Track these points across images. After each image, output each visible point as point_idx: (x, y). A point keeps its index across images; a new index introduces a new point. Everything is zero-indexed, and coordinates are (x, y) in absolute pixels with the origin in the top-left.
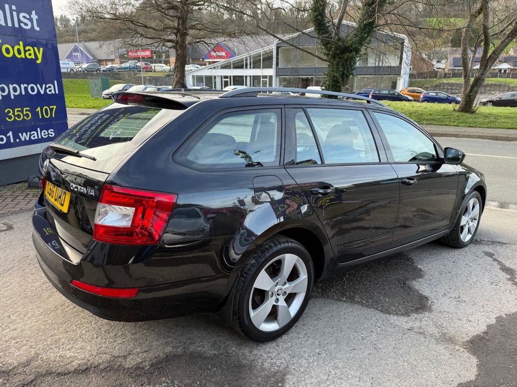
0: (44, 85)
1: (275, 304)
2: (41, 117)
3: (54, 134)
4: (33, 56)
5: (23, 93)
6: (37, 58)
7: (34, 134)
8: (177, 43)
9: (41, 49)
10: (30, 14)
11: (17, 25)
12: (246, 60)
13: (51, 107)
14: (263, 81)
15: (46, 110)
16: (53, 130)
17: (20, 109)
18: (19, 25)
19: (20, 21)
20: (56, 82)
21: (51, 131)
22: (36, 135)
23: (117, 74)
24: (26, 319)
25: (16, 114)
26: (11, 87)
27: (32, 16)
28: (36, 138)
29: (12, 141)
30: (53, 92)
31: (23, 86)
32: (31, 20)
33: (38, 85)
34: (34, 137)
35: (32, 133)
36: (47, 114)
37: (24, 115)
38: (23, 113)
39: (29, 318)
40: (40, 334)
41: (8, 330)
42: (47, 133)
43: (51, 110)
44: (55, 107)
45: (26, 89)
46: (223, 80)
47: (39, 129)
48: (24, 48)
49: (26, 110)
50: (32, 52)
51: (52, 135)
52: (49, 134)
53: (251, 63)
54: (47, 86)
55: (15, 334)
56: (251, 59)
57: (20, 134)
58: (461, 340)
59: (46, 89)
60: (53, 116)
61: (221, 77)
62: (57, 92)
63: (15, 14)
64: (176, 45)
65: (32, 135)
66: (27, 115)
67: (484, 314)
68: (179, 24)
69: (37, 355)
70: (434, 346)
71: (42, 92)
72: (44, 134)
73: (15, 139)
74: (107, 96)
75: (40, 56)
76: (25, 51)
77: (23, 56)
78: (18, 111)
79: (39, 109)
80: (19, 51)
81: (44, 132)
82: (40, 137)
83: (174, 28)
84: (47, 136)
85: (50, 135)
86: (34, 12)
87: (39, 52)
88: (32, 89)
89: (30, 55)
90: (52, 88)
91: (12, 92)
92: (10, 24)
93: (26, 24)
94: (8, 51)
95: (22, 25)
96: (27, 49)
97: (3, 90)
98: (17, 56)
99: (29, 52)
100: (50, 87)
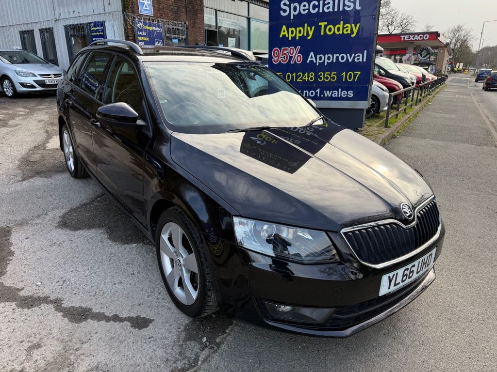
0: (353, 55)
2: (344, 80)
3: (352, 95)
4: (349, 32)
5: (334, 61)
6: (352, 32)
7: (335, 93)
9: (358, 25)
11: (341, 9)
13: (355, 73)
15: (350, 74)
16: (352, 92)
17: (329, 73)
18: (343, 8)
19: (344, 5)
20: (365, 51)
21: (350, 93)
22: (337, 94)
25: (325, 76)
26: (327, 56)
28: (336, 96)
29: (318, 96)
30: (361, 60)
31: (335, 56)
32: (354, 2)
33: (348, 55)
34: (335, 95)
35: (334, 92)
36: (350, 78)
37: (331, 78)
38: (330, 77)
42: (346, 93)
43: (355, 75)
44: (359, 73)
45: (337, 58)
47: (340, 90)
48: (343, 25)
49: (334, 74)
50: (349, 28)
51: (350, 95)
52: (348, 94)
54: (356, 55)
57: (325, 92)
59: (354, 57)
60: (356, 80)
62: (365, 60)
66: (333, 78)
71: (350, 60)
72: (344, 94)
73: (320, 95)
75: (355, 31)
76: (344, 28)
77: (341, 32)
78: (327, 74)
79: (344, 74)
80: (339, 29)
81: (344, 93)
82: (339, 96)
85: (349, 96)
87: (356, 28)
88: (343, 58)
89: (347, 31)
90: (361, 57)
91: (326, 60)
92: (336, 9)
93: (349, 7)
94: (330, 30)
95: (346, 8)
96: (345, 26)
97: (320, 59)
98: (337, 33)
99: (347, 29)
100: (359, 56)
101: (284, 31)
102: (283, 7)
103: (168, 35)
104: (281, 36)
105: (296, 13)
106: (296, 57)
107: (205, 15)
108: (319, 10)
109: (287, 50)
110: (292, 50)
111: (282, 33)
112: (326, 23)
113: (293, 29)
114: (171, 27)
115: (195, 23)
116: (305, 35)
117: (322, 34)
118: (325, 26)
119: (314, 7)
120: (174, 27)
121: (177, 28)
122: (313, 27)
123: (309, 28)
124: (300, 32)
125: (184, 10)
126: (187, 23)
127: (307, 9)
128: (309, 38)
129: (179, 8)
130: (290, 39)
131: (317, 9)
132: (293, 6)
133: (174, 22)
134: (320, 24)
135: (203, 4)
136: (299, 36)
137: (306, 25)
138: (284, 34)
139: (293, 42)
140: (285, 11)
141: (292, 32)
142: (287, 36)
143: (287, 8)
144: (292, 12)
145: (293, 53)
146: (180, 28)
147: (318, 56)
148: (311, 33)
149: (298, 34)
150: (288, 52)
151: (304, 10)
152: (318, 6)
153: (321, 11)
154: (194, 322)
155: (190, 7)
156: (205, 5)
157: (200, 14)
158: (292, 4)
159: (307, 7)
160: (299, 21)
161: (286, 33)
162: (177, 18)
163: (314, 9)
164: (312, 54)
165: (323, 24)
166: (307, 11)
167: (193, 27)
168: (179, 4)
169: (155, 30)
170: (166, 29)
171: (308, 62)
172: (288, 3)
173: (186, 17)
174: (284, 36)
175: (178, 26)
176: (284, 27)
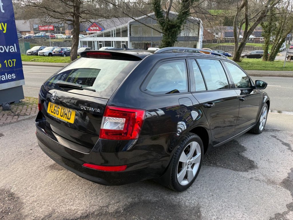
0: (8, 47)
1: (187, 170)
2: (7, 66)
3: (15, 76)
4: (1, 29)
7: (3, 77)
8: (74, 21)
9: (6, 24)
12: (112, 32)
13: (13, 60)
14: (122, 44)
15: (10, 62)
16: (14, 74)
20: (15, 44)
21: (13, 75)
22: (4, 77)
23: (34, 40)
24: (37, 189)
28: (5, 79)
30: (14, 51)
33: (5, 47)
34: (3, 79)
35: (2, 76)
36: (11, 65)
39: (39, 189)
40: (50, 197)
41: (29, 197)
42: (11, 76)
43: (13, 62)
44: (15, 60)
46: (99, 43)
47: (6, 74)
51: (14, 77)
52: (12, 77)
53: (115, 34)
54: (10, 47)
55: (34, 199)
56: (115, 31)
58: (278, 182)
59: (9, 49)
60: (14, 66)
61: (98, 41)
62: (16, 51)
64: (73, 23)
65: (2, 77)
67: (284, 167)
68: (74, 11)
69: (54, 210)
70: (267, 186)
71: (7, 51)
72: (9, 77)
74: (30, 54)
75: (5, 29)
79: (6, 61)
81: (10, 76)
82: (7, 79)
83: (72, 13)
84: (11, 78)
85: (13, 78)
86: (1, 1)
87: (4, 26)
88: (2, 49)
100: (12, 48)
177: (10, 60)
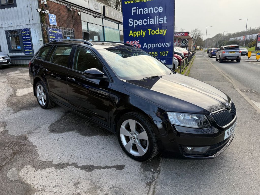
0: (165, 44)
2: (161, 55)
3: (165, 62)
4: (162, 33)
5: (156, 47)
6: (163, 33)
10: (163, 18)
11: (158, 23)
13: (166, 52)
15: (164, 53)
16: (165, 61)
17: (154, 52)
18: (159, 23)
19: (159, 21)
20: (170, 42)
25: (152, 54)
26: (152, 45)
27: (164, 18)
31: (156, 44)
32: (164, 20)
33: (162, 44)
36: (164, 54)
37: (155, 55)
38: (155, 54)
43: (166, 53)
44: (168, 52)
45: (157, 45)
47: (160, 60)
48: (159, 30)
49: (156, 53)
50: (162, 32)
54: (166, 44)
59: (165, 45)
60: (166, 55)
62: (170, 46)
63: (158, 19)
66: (156, 55)
71: (163, 46)
75: (165, 33)
76: (159, 32)
77: (158, 33)
78: (153, 53)
79: (161, 52)
80: (157, 32)
86: (165, 17)
87: (165, 31)
88: (160, 45)
89: (161, 33)
90: (168, 45)
91: (152, 47)
92: (155, 23)
93: (161, 22)
94: (153, 32)
95: (160, 22)
96: (160, 31)
97: (149, 46)
98: (156, 34)
99: (161, 32)
100: (167, 44)
101: (131, 33)
102: (130, 22)
103: (64, 35)
104: (130, 36)
105: (137, 25)
106: (138, 45)
107: (82, 25)
108: (147, 23)
109: (133, 42)
110: (135, 42)
111: (130, 34)
112: (151, 29)
113: (136, 32)
114: (66, 31)
115: (78, 29)
116: (142, 35)
117: (150, 34)
118: (151, 31)
119: (145, 22)
120: (68, 31)
121: (69, 31)
122: (145, 31)
123: (143, 32)
124: (139, 33)
125: (72, 22)
126: (74, 29)
127: (142, 23)
128: (143, 36)
129: (69, 22)
130: (134, 37)
131: (146, 23)
132: (135, 21)
133: (67, 28)
134: (148, 30)
135: (81, 19)
136: (138, 36)
137: (141, 30)
138: (131, 34)
139: (136, 38)
140: (131, 24)
141: (135, 34)
142: (133, 35)
143: (132, 23)
144: (135, 24)
145: (136, 43)
146: (70, 31)
147: (148, 45)
148: (144, 34)
149: (138, 35)
150: (133, 43)
151: (140, 23)
152: (147, 22)
153: (148, 24)
154: (143, 164)
155: (75, 21)
156: (82, 20)
157: (80, 24)
158: (134, 21)
159: (142, 22)
160: (138, 28)
161: (132, 34)
162: (69, 26)
163: (145, 23)
164: (145, 44)
165: (149, 30)
166: (141, 24)
167: (77, 31)
168: (69, 20)
169: (58, 33)
170: (63, 32)
171: (144, 47)
172: (132, 20)
173: (73, 26)
174: (131, 35)
175: (69, 30)
176: (131, 31)
177: (164, 52)
